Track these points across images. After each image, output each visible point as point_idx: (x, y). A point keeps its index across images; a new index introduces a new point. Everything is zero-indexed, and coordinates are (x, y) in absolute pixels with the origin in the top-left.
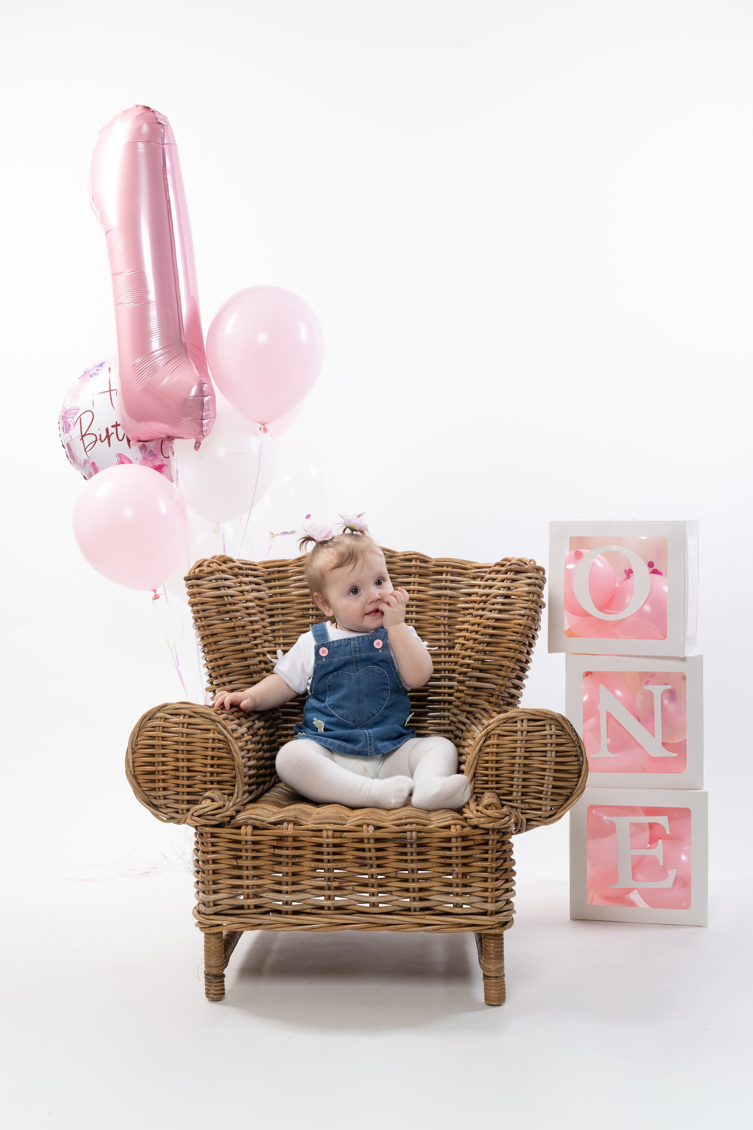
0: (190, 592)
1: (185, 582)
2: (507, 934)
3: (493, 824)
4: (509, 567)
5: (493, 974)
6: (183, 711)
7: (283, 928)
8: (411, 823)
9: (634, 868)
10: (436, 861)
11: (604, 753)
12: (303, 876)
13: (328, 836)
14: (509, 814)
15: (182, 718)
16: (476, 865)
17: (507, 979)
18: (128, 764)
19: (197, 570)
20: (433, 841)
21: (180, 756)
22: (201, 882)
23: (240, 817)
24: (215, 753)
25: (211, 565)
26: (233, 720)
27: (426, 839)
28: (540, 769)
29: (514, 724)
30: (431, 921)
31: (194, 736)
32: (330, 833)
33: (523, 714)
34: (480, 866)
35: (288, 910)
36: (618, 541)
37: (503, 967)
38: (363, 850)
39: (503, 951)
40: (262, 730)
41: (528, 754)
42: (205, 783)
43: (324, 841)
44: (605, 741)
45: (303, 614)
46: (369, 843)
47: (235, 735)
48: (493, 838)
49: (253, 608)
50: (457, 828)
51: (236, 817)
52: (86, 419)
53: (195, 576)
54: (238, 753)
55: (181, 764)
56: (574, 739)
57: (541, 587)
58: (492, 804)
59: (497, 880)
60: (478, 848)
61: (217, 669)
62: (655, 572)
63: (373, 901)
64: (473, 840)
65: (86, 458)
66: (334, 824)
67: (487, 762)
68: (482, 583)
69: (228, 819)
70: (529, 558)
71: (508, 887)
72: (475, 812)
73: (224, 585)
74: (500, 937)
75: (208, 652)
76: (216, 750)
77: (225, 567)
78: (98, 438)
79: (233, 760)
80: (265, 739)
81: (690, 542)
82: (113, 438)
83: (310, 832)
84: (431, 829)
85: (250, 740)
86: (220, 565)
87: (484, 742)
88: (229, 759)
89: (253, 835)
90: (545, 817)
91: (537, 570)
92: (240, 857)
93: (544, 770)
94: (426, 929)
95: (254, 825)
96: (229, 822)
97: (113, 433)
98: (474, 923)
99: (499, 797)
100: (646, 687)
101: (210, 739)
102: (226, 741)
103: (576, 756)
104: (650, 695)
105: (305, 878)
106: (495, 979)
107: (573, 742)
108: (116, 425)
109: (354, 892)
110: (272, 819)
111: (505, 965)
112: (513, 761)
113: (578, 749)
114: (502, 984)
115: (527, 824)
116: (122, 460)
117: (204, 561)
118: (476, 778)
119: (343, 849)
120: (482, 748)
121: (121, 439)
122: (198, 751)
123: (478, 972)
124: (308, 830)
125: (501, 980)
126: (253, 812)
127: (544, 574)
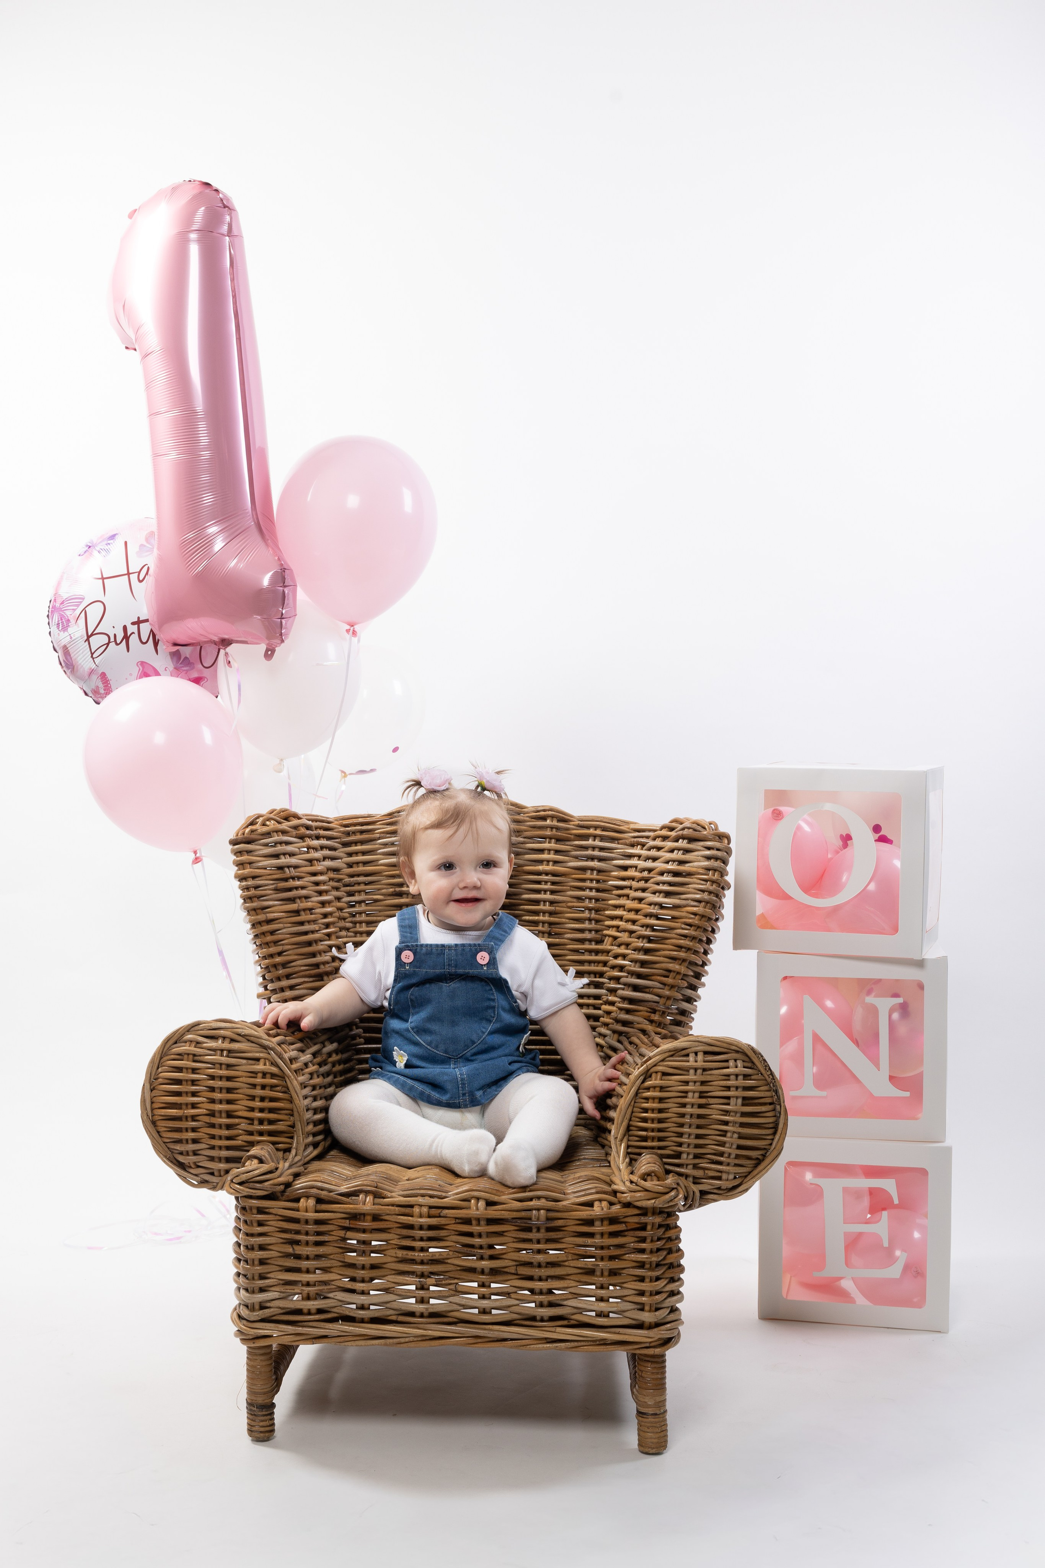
0: (238, 861)
1: (231, 847)
2: (671, 1355)
3: (653, 1201)
4: (681, 832)
5: (650, 1411)
6: (222, 1032)
7: (356, 1342)
8: (539, 1198)
9: (847, 1248)
10: (572, 1252)
11: (808, 1089)
12: (386, 1270)
13: (421, 1214)
14: (675, 1186)
15: (220, 1041)
16: (629, 1259)
17: (669, 1417)
18: (145, 1105)
19: (247, 830)
20: (568, 1224)
21: (217, 1096)
22: (243, 1275)
23: (300, 1183)
24: (267, 1093)
25: (268, 823)
26: (293, 1044)
27: (559, 1221)
28: (720, 1122)
29: (684, 1058)
30: (565, 1335)
31: (237, 1068)
32: (425, 1210)
33: (697, 1044)
34: (634, 1259)
35: (364, 1317)
36: (832, 796)
37: (665, 1400)
38: (470, 1235)
39: (664, 1378)
40: (334, 1055)
41: (703, 1101)
42: (251, 1133)
43: (417, 1221)
44: (810, 1070)
45: (395, 891)
46: (479, 1224)
47: (295, 1066)
48: (653, 1221)
49: (324, 883)
50: (603, 1205)
51: (293, 1184)
52: (94, 613)
53: (244, 838)
54: (298, 1092)
55: (218, 1107)
56: (769, 1080)
57: (725, 862)
58: (653, 1172)
59: (658, 1279)
60: (632, 1235)
61: (272, 969)
62: (883, 839)
63: (484, 1306)
64: (625, 1223)
65: (94, 666)
66: (431, 1196)
67: (646, 1110)
68: (644, 853)
69: (282, 1187)
70: (708, 820)
71: (673, 1289)
72: (628, 1183)
73: (285, 852)
74: (660, 1361)
75: (261, 945)
76: (267, 1088)
77: (286, 826)
78: (112, 639)
79: (292, 1103)
80: (338, 1068)
81: (933, 798)
82: (134, 639)
83: (397, 1208)
84: (566, 1206)
85: (317, 1072)
86: (279, 823)
87: (643, 1082)
88: (285, 1101)
89: (316, 1211)
90: (726, 1189)
91: (720, 838)
92: (297, 1243)
93: (726, 1123)
94: (557, 1347)
95: (318, 1196)
96: (284, 1192)
97: (133, 633)
98: (625, 1340)
99: (662, 1160)
100: (870, 999)
101: (259, 1072)
102: (282, 1076)
103: (770, 1104)
104: (873, 1011)
105: (389, 1273)
106: (653, 1417)
107: (768, 1084)
108: (138, 622)
109: (457, 1294)
110: (343, 1189)
111: (667, 1397)
112: (682, 1110)
113: (774, 1094)
114: (663, 1423)
115: (700, 1198)
116: (145, 670)
117: (258, 817)
118: (631, 1133)
119: (442, 1233)
120: (640, 1091)
121: (144, 640)
122: (242, 1088)
123: (630, 1406)
124: (393, 1205)
125: (661, 1419)
126: (316, 1177)
127: (729, 842)
